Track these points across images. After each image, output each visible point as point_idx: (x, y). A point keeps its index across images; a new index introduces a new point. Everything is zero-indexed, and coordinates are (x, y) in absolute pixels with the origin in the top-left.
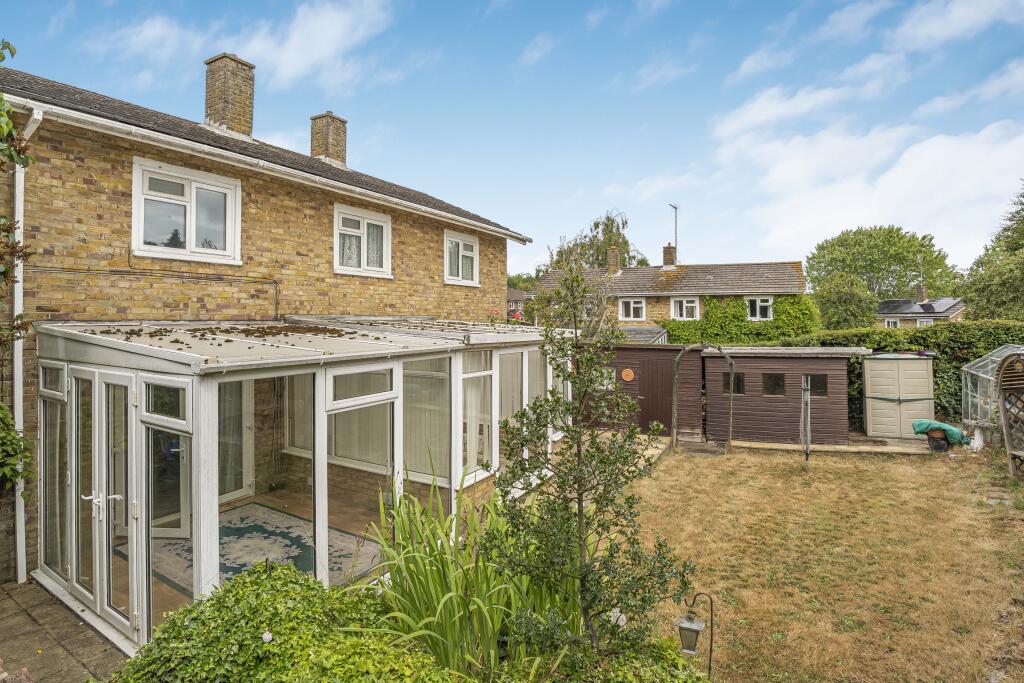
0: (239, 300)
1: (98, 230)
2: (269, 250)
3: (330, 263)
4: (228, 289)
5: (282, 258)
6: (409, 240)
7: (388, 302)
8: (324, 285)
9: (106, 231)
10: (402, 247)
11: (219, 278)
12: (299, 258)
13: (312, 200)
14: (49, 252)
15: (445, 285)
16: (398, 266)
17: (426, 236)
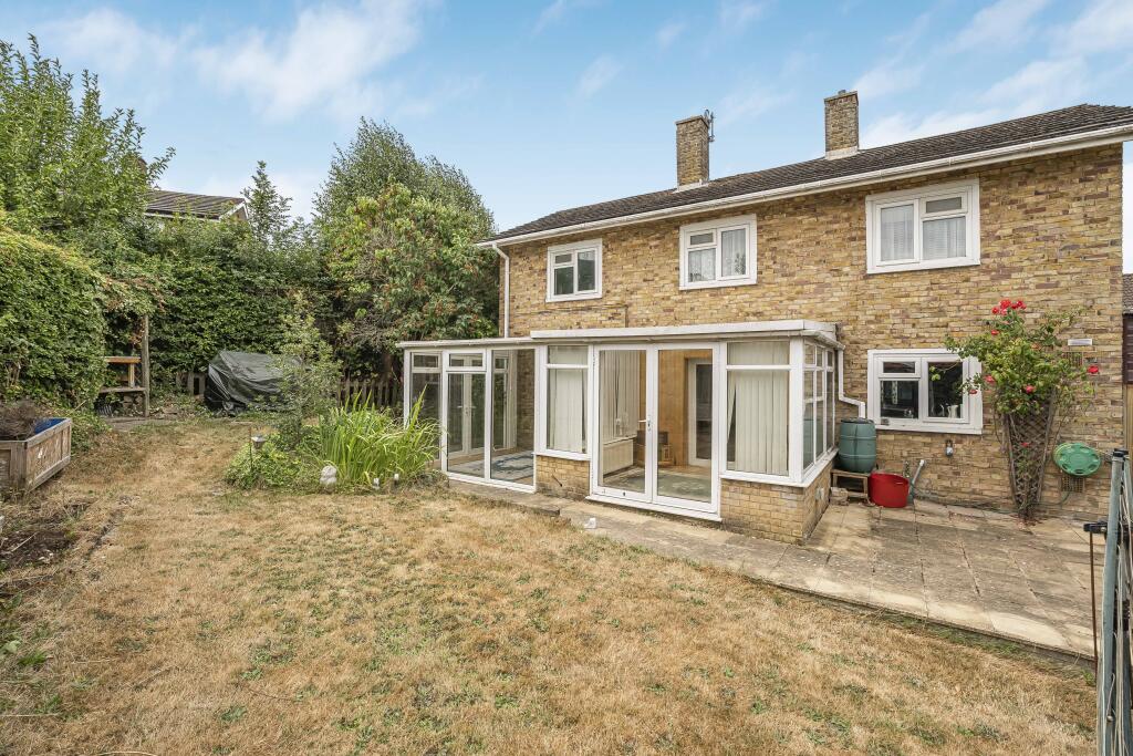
0: (601, 322)
1: (534, 292)
2: (621, 283)
3: (677, 283)
4: (594, 315)
5: (630, 287)
6: (788, 232)
7: (753, 310)
8: (669, 303)
9: (537, 292)
10: (774, 244)
11: (589, 309)
12: (645, 284)
13: (657, 232)
14: (518, 307)
15: (867, 277)
16: (768, 267)
17: (822, 219)
